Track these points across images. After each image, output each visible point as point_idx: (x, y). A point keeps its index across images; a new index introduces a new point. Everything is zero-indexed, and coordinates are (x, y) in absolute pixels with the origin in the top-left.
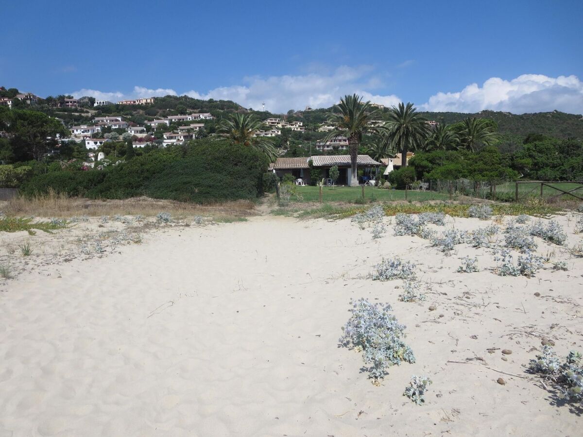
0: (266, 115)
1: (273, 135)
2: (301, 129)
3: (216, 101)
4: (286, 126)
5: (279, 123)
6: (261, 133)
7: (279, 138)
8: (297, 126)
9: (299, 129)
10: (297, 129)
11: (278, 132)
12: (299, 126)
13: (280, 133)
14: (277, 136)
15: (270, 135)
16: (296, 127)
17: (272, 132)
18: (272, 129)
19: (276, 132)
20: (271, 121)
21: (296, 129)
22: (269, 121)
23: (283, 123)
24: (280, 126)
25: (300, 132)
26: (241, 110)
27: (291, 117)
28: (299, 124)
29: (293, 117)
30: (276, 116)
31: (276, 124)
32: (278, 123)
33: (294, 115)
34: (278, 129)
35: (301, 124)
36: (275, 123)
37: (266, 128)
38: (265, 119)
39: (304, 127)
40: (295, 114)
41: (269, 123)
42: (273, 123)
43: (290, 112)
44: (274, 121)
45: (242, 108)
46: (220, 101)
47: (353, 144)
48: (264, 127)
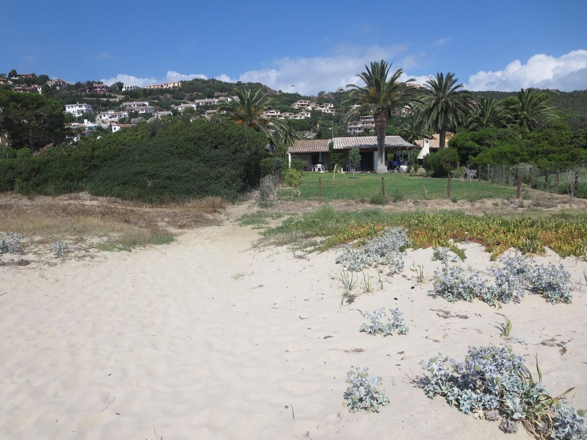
0: (296, 97)
1: (303, 118)
2: (331, 111)
3: (244, 84)
4: (316, 108)
5: (309, 105)
6: (290, 116)
7: (308, 121)
8: (328, 108)
9: (330, 112)
10: (328, 111)
11: (308, 114)
12: (330, 108)
13: (309, 116)
14: (306, 118)
15: (298, 118)
16: (327, 109)
17: (302, 114)
18: (302, 111)
19: (306, 115)
20: (301, 103)
21: (326, 112)
22: (298, 103)
23: (313, 105)
24: (310, 108)
25: (331, 114)
26: (271, 92)
27: (322, 99)
28: (329, 105)
29: (324, 98)
30: (305, 98)
31: (306, 107)
32: (307, 106)
33: (325, 97)
34: (308, 111)
35: (332, 106)
36: (305, 105)
37: (295, 111)
38: (295, 101)
39: (335, 109)
40: (326, 95)
41: (298, 105)
42: (302, 105)
43: (321, 93)
44: (303, 103)
45: (271, 90)
46: (249, 83)
47: (380, 122)
48: (293, 109)
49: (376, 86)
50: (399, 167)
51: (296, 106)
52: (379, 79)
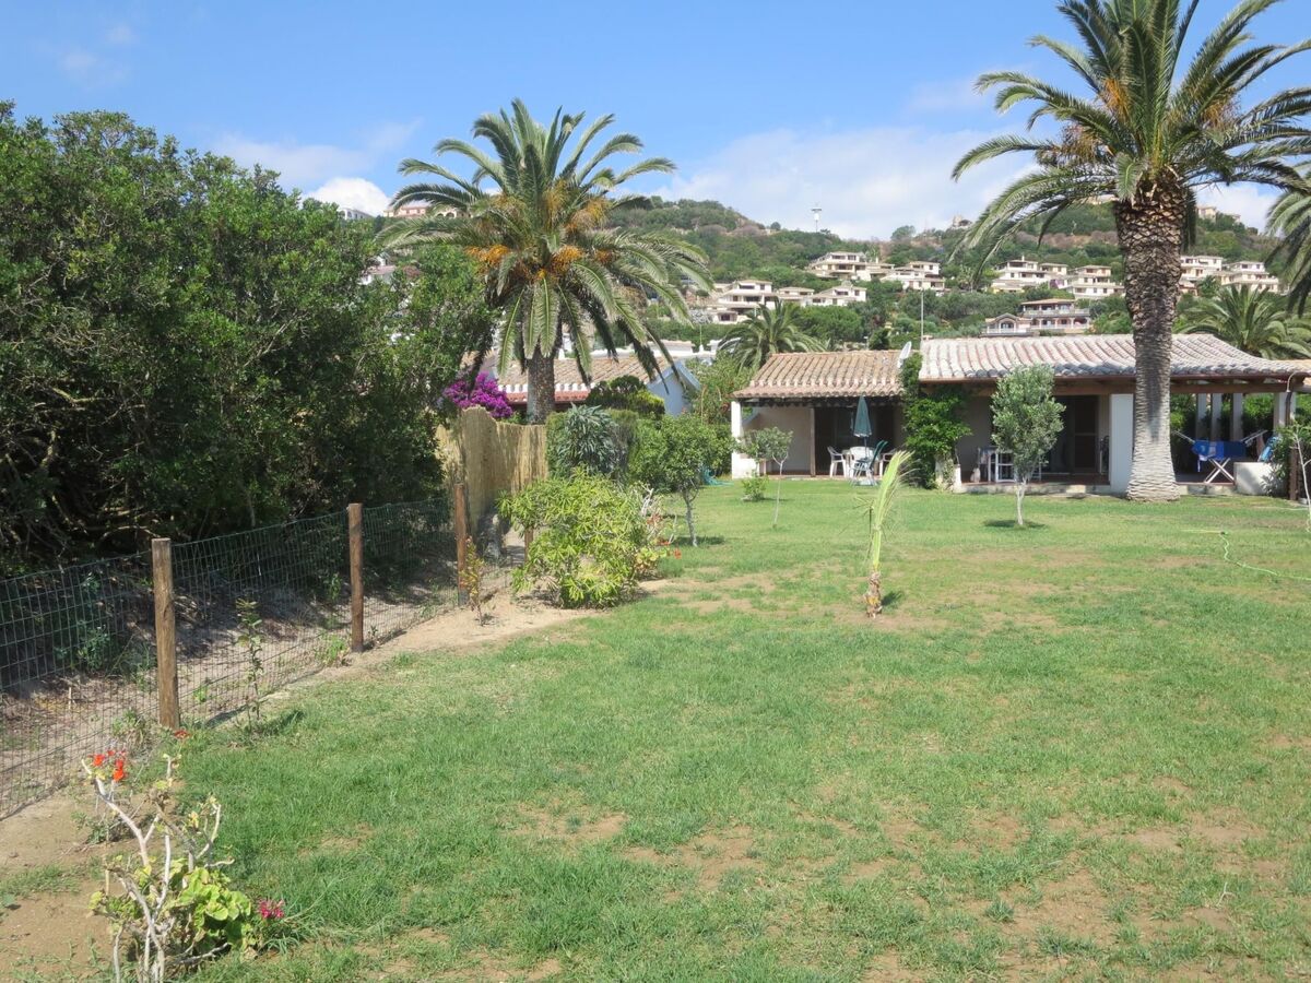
0: (822, 244)
1: (841, 302)
2: (933, 284)
4: (884, 275)
5: (864, 267)
6: (802, 297)
7: (858, 311)
8: (921, 276)
9: (927, 286)
10: (920, 283)
11: (857, 293)
12: (929, 276)
13: (862, 297)
14: (852, 305)
15: (828, 303)
16: (917, 278)
17: (839, 293)
18: (839, 284)
19: (852, 294)
20: (837, 261)
21: (916, 286)
22: (830, 260)
23: (876, 266)
24: (865, 275)
25: (929, 295)
26: (747, 228)
27: (902, 251)
28: (927, 268)
29: (910, 247)
30: (853, 247)
31: (853, 271)
32: (858, 268)
33: (914, 243)
34: (857, 283)
35: (936, 270)
36: (850, 266)
37: (819, 283)
38: (820, 255)
39: (944, 280)
40: (917, 239)
41: (830, 266)
42: (842, 267)
43: (902, 233)
44: (846, 261)
45: (748, 223)
46: (682, 202)
47: (1147, 246)
48: (812, 278)
49: (1135, 70)
50: (1230, 469)
51: (822, 268)
52: (1149, 26)
